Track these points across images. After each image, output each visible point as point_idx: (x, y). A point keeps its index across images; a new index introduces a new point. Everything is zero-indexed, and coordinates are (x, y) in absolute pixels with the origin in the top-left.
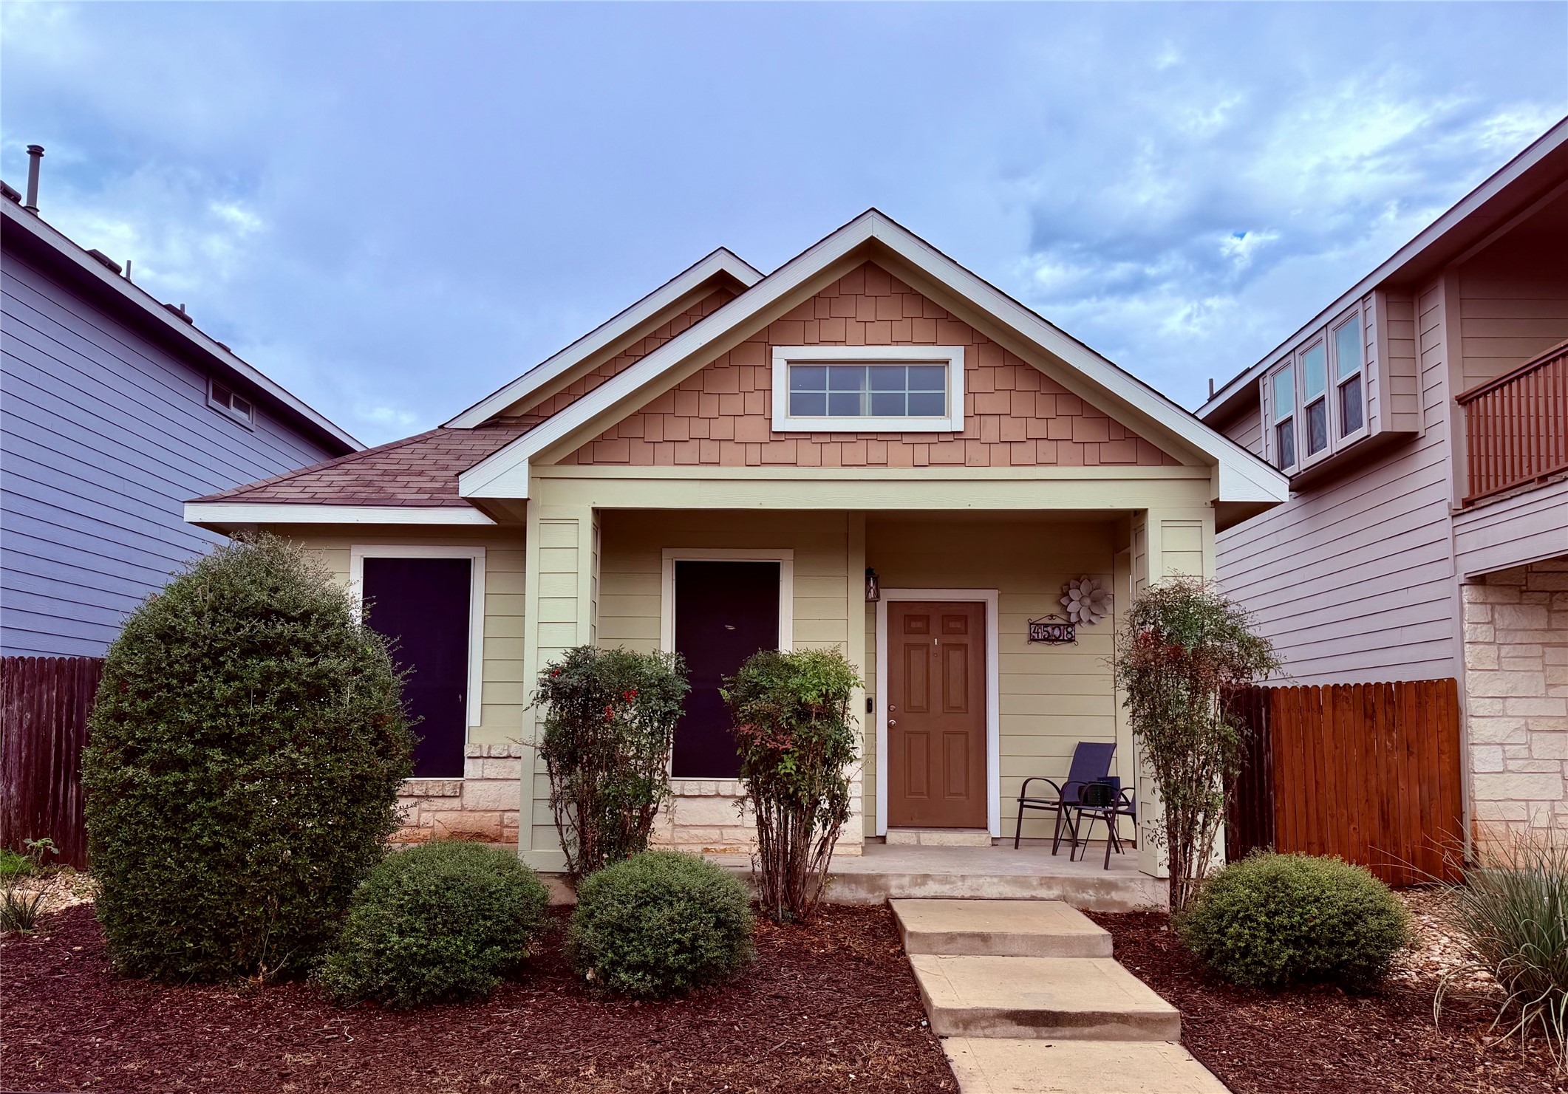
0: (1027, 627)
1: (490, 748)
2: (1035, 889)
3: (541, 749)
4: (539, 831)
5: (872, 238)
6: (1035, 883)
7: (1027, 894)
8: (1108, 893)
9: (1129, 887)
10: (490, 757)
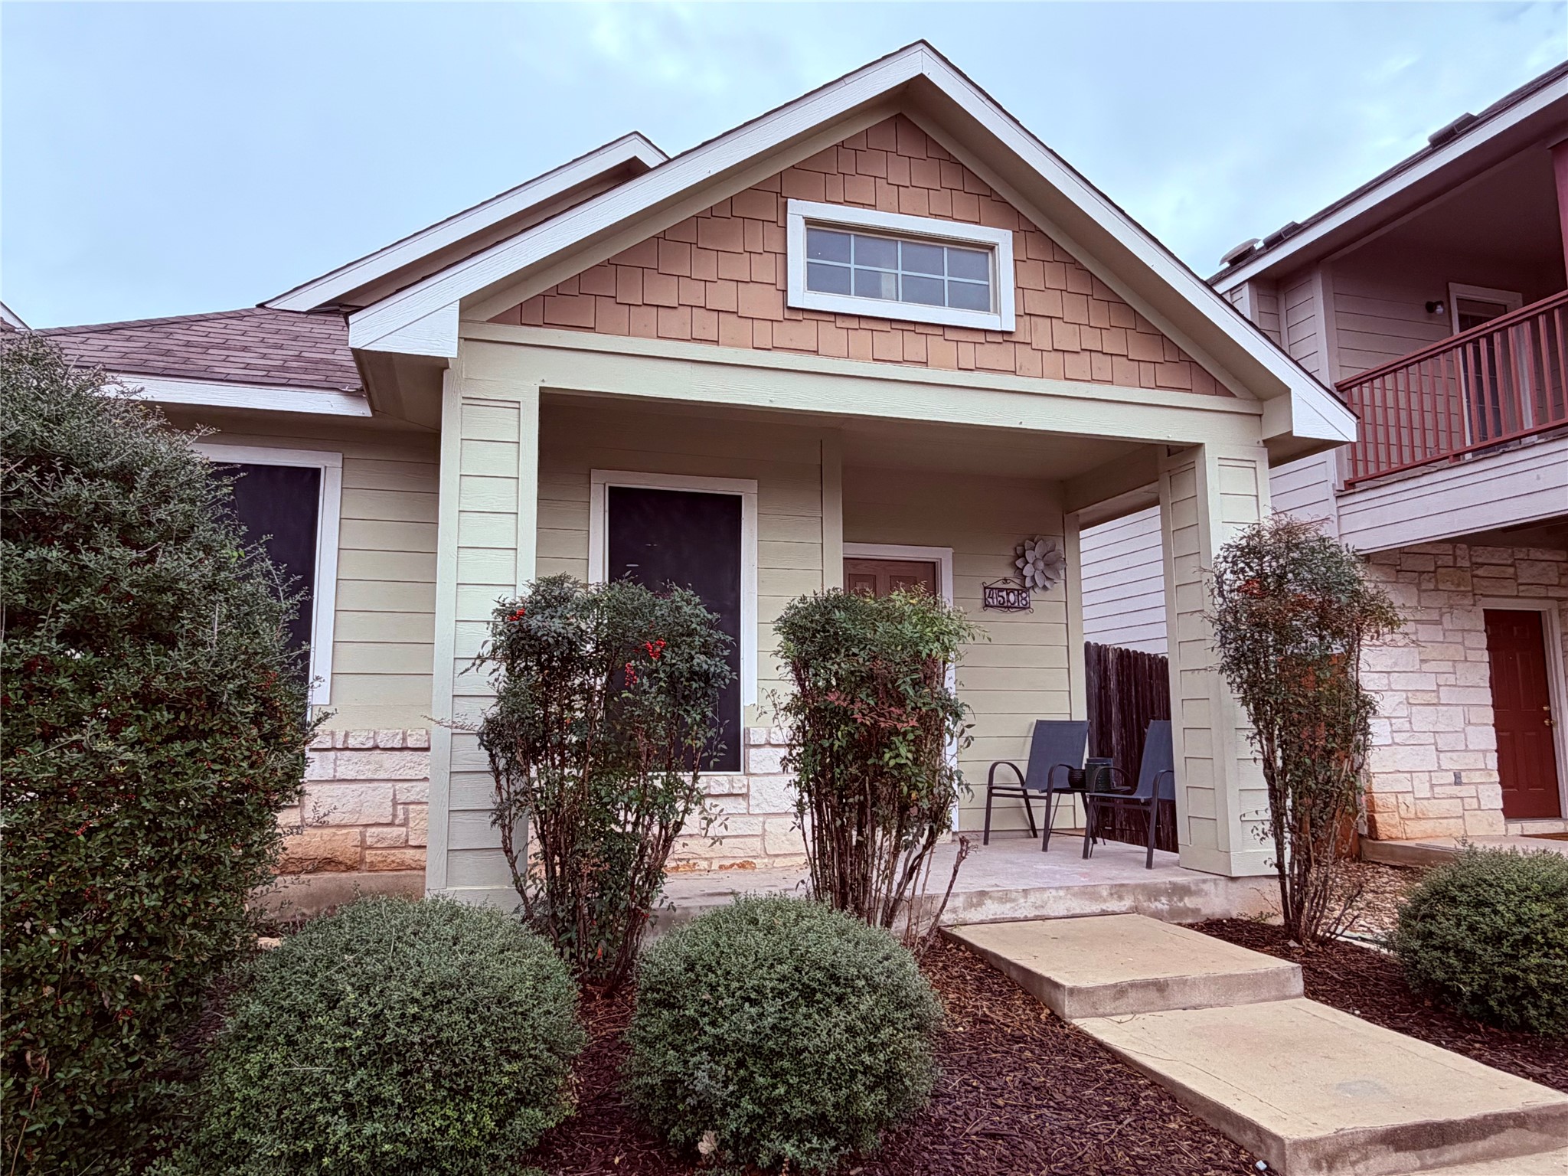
0: (981, 591)
1: (346, 735)
2: (1105, 901)
3: (480, 735)
4: (460, 858)
5: (922, 76)
6: (1105, 893)
7: (1096, 908)
8: (1181, 900)
9: (1202, 890)
10: (347, 749)
